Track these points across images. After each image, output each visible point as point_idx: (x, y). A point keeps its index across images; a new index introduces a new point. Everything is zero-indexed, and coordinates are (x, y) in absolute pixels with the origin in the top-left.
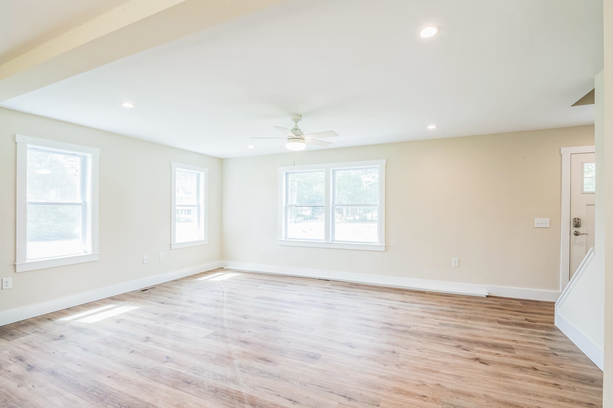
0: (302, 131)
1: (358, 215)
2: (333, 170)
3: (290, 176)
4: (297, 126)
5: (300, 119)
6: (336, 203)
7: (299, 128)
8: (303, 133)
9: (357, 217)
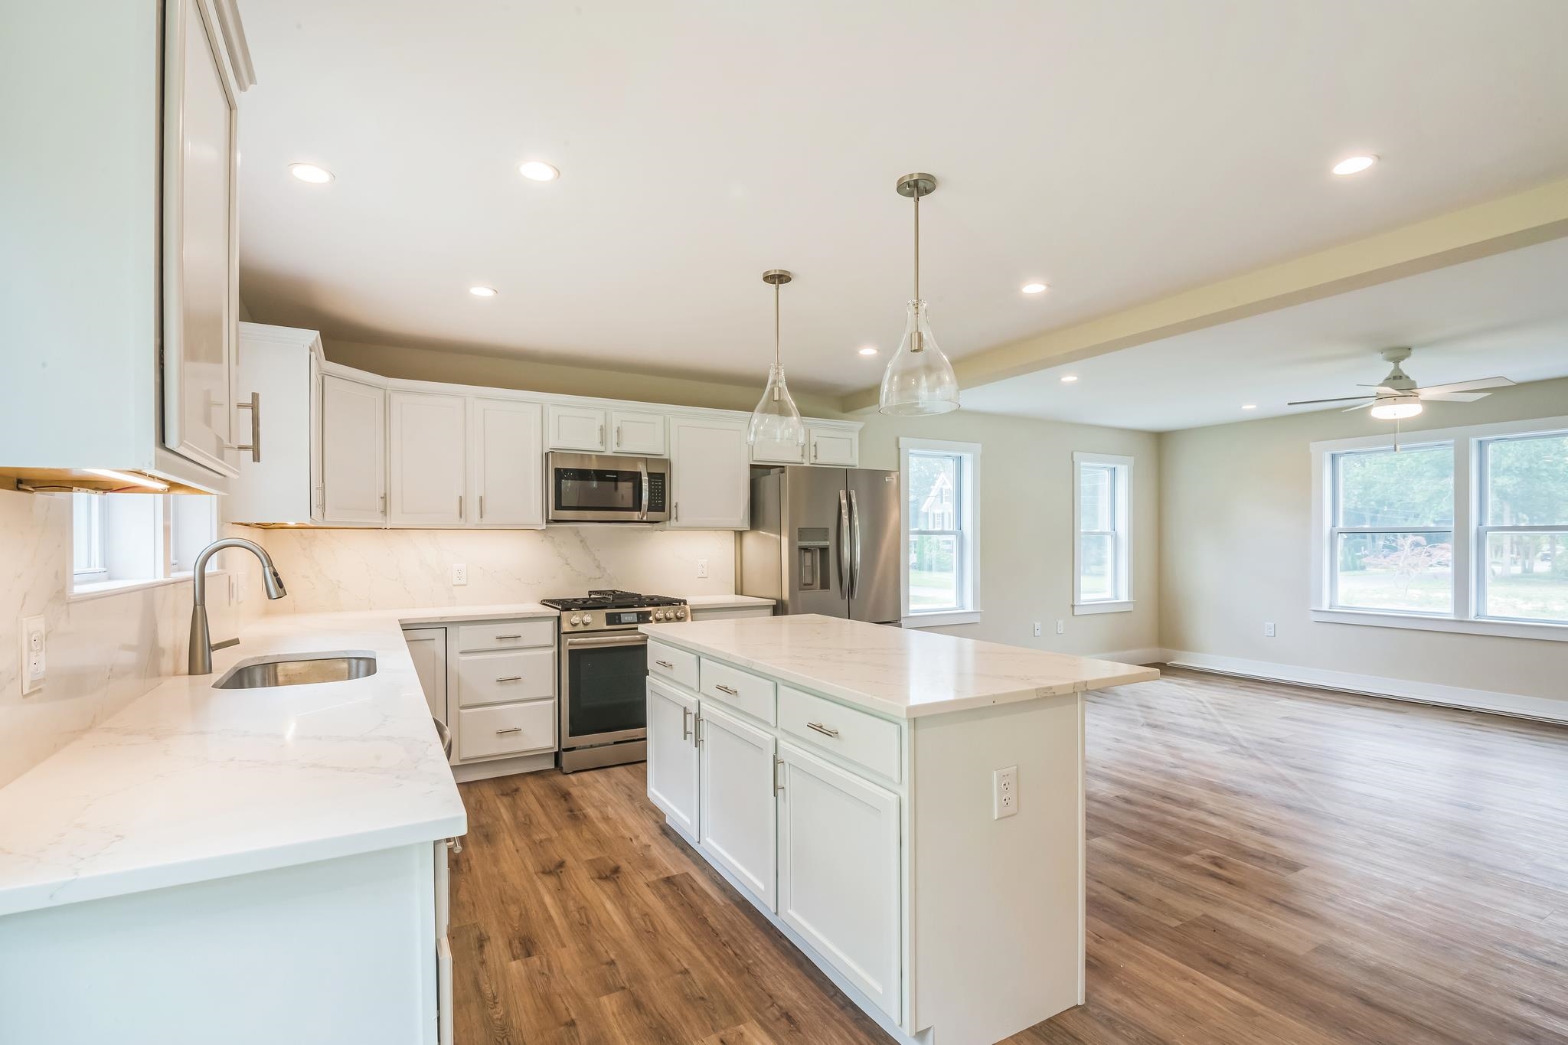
0: (1412, 378)
1: (1544, 558)
2: (1480, 442)
3: (1341, 461)
4: (1400, 370)
5: (1408, 355)
6: (1489, 523)
7: (1406, 373)
8: (1414, 382)
9: (1541, 567)
